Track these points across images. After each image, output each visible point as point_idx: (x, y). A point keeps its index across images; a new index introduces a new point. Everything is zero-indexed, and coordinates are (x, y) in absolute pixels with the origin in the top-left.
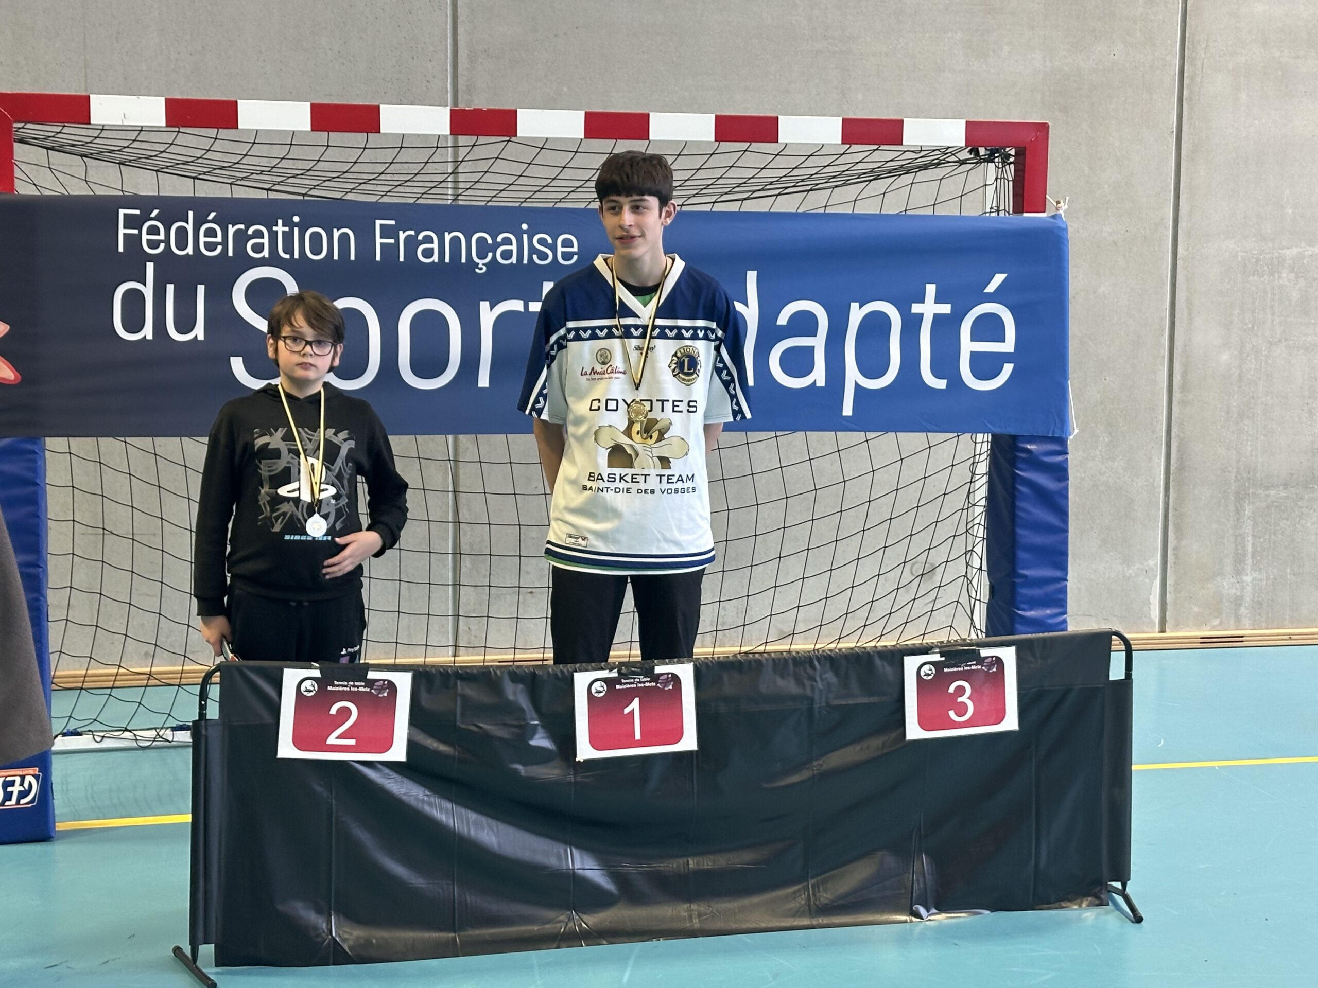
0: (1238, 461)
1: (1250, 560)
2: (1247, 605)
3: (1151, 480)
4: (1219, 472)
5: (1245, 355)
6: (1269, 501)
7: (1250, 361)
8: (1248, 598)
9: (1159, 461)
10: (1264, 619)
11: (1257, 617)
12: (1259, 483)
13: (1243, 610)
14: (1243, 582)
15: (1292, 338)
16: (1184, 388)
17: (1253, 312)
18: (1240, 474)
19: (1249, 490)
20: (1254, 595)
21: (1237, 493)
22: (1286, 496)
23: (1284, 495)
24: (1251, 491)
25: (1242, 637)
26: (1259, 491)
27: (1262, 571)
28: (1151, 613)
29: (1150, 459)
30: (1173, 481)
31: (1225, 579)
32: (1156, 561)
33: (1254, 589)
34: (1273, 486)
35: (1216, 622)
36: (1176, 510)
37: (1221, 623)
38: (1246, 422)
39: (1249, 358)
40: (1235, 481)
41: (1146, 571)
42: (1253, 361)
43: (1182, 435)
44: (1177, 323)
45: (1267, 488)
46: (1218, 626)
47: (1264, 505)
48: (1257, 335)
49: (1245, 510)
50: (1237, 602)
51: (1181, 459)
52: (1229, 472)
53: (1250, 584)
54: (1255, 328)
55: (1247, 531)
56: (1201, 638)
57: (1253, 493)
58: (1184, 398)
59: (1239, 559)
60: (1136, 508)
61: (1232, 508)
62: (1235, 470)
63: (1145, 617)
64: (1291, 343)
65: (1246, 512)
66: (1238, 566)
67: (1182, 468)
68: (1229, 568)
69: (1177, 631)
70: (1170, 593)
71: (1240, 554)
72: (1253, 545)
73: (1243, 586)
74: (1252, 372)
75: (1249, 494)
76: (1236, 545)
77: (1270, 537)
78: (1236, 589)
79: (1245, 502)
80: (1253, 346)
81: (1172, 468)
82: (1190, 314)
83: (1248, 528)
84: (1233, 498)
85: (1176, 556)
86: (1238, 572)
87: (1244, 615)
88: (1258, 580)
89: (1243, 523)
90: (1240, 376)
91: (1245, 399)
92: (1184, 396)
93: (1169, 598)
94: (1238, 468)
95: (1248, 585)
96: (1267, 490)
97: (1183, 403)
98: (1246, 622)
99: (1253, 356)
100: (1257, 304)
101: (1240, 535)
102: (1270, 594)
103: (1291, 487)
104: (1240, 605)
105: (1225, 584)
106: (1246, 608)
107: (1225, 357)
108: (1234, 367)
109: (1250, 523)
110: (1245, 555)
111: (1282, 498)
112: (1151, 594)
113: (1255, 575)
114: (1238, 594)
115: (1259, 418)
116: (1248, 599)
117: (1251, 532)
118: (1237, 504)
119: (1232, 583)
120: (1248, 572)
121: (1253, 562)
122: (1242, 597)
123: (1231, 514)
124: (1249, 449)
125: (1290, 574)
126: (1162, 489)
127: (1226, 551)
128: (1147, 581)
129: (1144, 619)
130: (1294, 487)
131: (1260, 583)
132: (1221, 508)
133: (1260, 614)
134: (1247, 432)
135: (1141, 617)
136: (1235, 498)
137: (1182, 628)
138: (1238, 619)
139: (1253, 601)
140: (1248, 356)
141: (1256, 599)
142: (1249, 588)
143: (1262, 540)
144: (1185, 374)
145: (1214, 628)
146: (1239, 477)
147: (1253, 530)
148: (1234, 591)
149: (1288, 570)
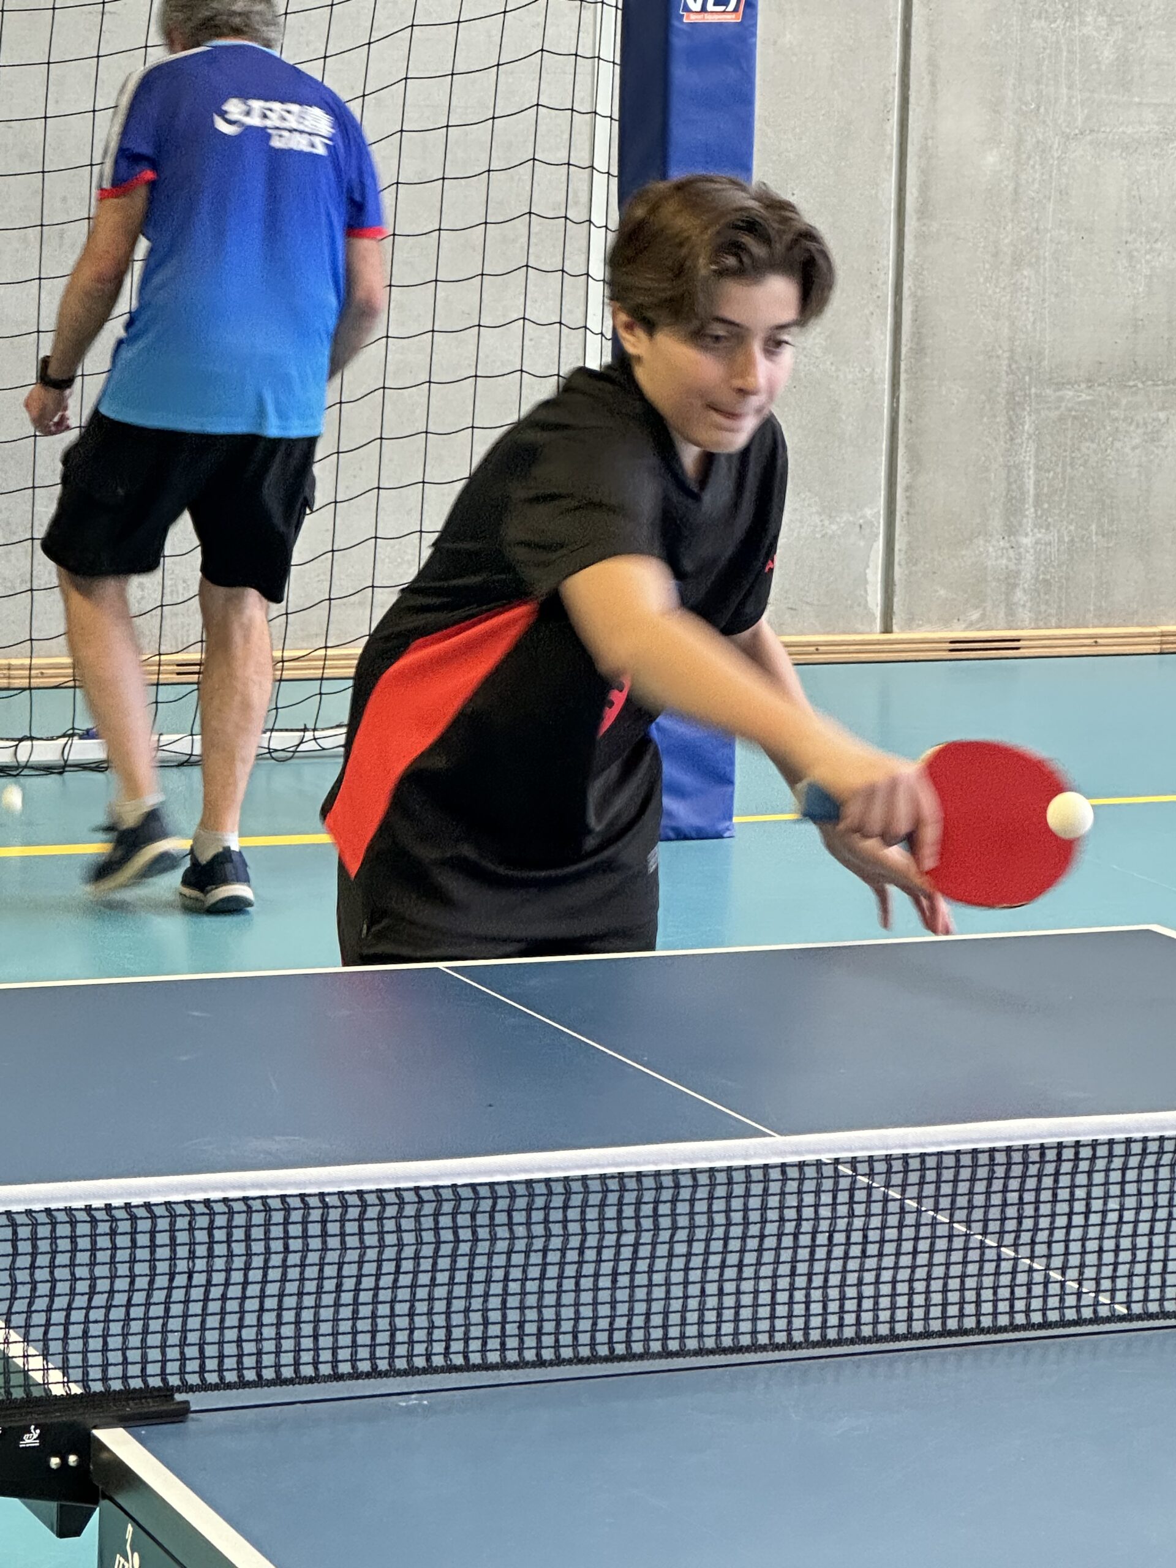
0: (1012, 340)
1: (1032, 510)
2: (1026, 585)
3: (868, 370)
4: (981, 358)
5: (1024, 156)
6: (1063, 409)
7: (1033, 167)
8: (1027, 573)
9: (882, 337)
10: (1053, 611)
11: (1043, 608)
12: (1048, 376)
13: (1019, 595)
14: (1020, 547)
15: (1103, 129)
16: (923, 212)
17: (1038, 83)
18: (1016, 362)
19: (1030, 389)
20: (1038, 570)
21: (1012, 394)
22: (1090, 401)
23: (1088, 398)
24: (1033, 390)
25: (1018, 640)
26: (1048, 391)
27: (1052, 528)
28: (869, 598)
29: (867, 334)
30: (906, 371)
31: (989, 542)
32: (876, 510)
33: (1037, 559)
34: (1069, 383)
35: (975, 615)
36: (910, 421)
37: (983, 617)
38: (1025, 273)
39: (1031, 163)
40: (1008, 374)
41: (861, 526)
42: (1037, 167)
43: (919, 293)
44: (912, 100)
45: (1060, 386)
46: (978, 622)
47: (1054, 414)
48: (1044, 122)
49: (1023, 424)
50: (1010, 580)
51: (918, 336)
52: (998, 357)
53: (1032, 551)
54: (1042, 110)
55: (1028, 459)
56: (952, 642)
57: (1037, 395)
58: (924, 229)
59: (1013, 508)
60: (844, 417)
61: (1002, 419)
62: (1007, 355)
63: (859, 605)
64: (1102, 136)
65: (1026, 427)
66: (1012, 519)
67: (919, 350)
68: (996, 524)
69: (911, 629)
70: (900, 565)
71: (1015, 498)
72: (1037, 483)
73: (1020, 554)
74: (1036, 186)
75: (1030, 396)
76: (1010, 484)
77: (1064, 472)
78: (1009, 559)
79: (1024, 409)
80: (1038, 142)
81: (904, 350)
82: (933, 84)
83: (1027, 455)
84: (1004, 402)
85: (911, 503)
86: (1011, 531)
87: (1022, 602)
88: (1046, 544)
89: (1021, 445)
90: (1016, 191)
91: (1023, 233)
92: (924, 225)
93: (898, 572)
94: (1012, 351)
95: (1028, 552)
96: (1059, 390)
97: (922, 238)
98: (1025, 615)
99: (1037, 158)
100: (1044, 68)
101: (1016, 466)
102: (1064, 568)
103: (1099, 385)
104: (1015, 585)
105: (991, 549)
106: (1024, 590)
107: (991, 158)
108: (1006, 177)
109: (1032, 446)
110: (1023, 501)
111: (1084, 402)
112: (868, 566)
113: (1039, 535)
114: (1012, 567)
115: (1047, 264)
116: (1028, 576)
117: (1033, 461)
118: (1011, 413)
119: (1003, 549)
120: (1029, 530)
121: (1036, 511)
122: (1018, 572)
123: (1002, 430)
124: (1032, 320)
125: (1096, 534)
126: (887, 386)
127: (992, 494)
128: (862, 543)
129: (856, 609)
130: (1104, 384)
131: (1048, 548)
132: (985, 420)
133: (1047, 603)
134: (1028, 289)
135: (851, 607)
136: (1008, 403)
137: (919, 626)
138: (1011, 612)
139: (1037, 579)
140: (1029, 158)
141: (1041, 577)
142: (1030, 557)
143: (1052, 474)
144: (924, 187)
145: (970, 626)
146: (1014, 366)
147: (1037, 456)
148: (1004, 561)
149: (1094, 527)
